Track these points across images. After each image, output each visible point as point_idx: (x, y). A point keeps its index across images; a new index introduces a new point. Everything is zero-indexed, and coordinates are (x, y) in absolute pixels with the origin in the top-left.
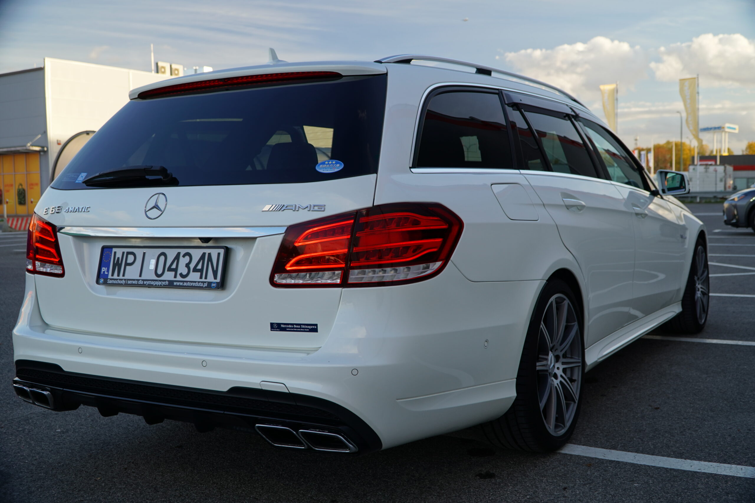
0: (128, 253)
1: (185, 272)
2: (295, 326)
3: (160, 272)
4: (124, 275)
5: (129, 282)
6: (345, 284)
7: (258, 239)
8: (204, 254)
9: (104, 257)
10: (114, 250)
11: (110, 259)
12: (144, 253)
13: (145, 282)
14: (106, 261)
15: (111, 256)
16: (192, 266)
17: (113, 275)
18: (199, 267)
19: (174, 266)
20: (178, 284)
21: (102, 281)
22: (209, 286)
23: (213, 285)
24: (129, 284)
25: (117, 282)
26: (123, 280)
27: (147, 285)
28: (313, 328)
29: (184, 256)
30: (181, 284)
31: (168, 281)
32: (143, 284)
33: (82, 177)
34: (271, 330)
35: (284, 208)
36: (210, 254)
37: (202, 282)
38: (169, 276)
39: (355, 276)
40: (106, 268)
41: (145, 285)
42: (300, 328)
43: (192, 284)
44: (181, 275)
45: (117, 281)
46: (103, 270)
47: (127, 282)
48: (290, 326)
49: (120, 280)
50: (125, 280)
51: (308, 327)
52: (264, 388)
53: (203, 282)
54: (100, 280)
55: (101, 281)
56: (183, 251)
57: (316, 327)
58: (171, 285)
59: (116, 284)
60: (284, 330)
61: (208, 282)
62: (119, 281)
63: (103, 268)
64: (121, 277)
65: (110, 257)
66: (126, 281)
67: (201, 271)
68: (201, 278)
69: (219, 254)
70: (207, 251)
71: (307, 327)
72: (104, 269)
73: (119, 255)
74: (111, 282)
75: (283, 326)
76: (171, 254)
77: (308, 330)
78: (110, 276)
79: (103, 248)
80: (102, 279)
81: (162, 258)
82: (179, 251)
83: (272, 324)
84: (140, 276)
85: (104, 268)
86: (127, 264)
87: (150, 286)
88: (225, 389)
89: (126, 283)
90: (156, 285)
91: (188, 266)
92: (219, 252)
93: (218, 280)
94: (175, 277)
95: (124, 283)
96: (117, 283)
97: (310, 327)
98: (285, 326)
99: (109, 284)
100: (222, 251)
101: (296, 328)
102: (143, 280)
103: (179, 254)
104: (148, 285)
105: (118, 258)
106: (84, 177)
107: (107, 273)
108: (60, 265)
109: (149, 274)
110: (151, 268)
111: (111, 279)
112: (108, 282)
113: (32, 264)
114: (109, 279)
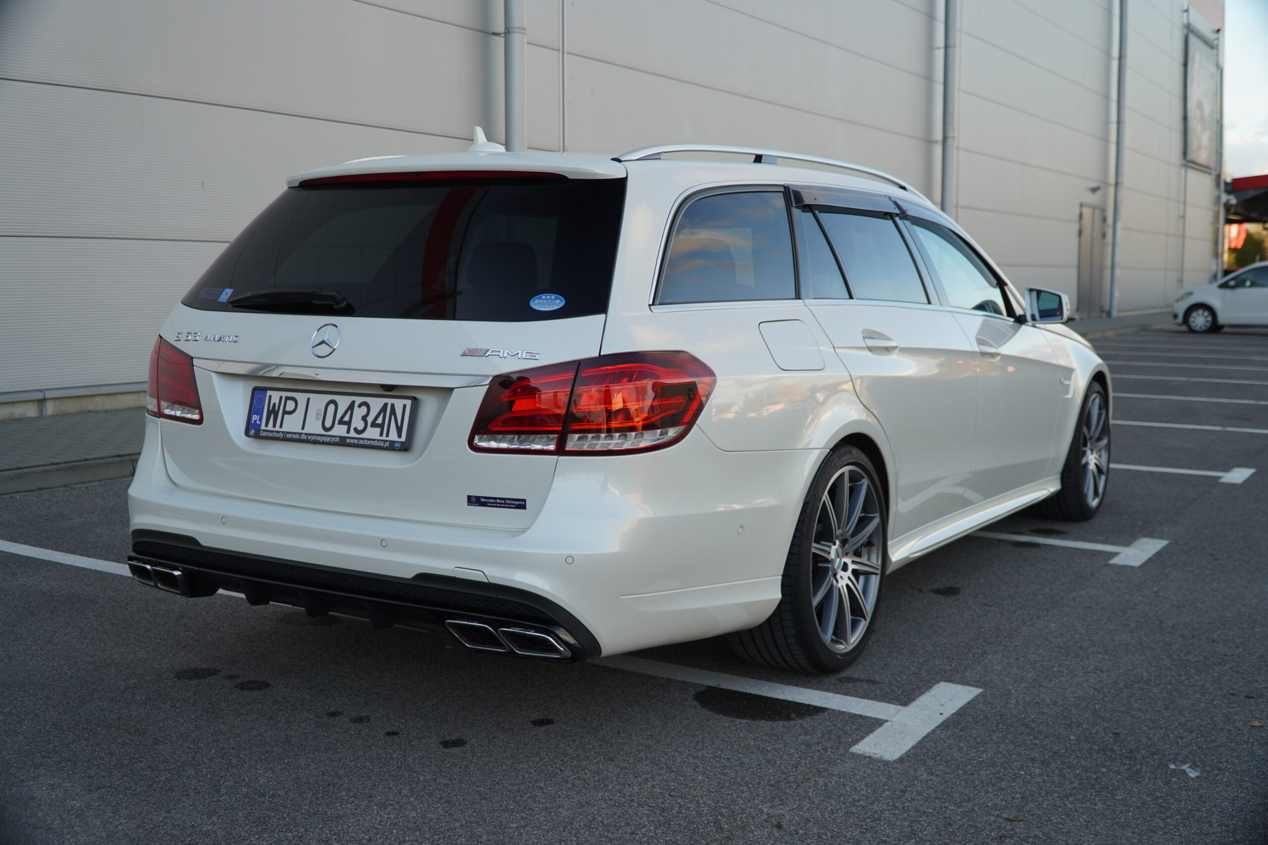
0: (287, 398)
1: (360, 428)
2: (498, 501)
3: (328, 424)
4: (281, 426)
5: (289, 436)
6: (560, 451)
7: (455, 390)
8: (386, 405)
9: (255, 401)
10: (269, 393)
11: (263, 405)
12: (309, 399)
13: (309, 437)
14: (258, 407)
15: (265, 401)
16: (370, 419)
17: (266, 425)
18: (379, 421)
19: (347, 418)
20: (352, 441)
21: (252, 432)
22: (391, 447)
23: (397, 445)
24: (288, 438)
26: (281, 433)
28: (521, 505)
29: (360, 406)
30: (356, 441)
31: (339, 437)
33: (226, 295)
34: (468, 505)
35: (489, 353)
36: (393, 405)
37: (382, 441)
38: (340, 431)
39: (573, 442)
40: (258, 416)
41: (309, 440)
42: (505, 504)
43: (369, 442)
44: (356, 430)
45: (273, 433)
46: (254, 419)
48: (492, 501)
49: (277, 432)
50: (283, 432)
51: (515, 503)
52: (458, 576)
53: (384, 441)
54: (250, 431)
56: (359, 400)
57: (524, 503)
58: (342, 442)
60: (484, 504)
61: (390, 441)
62: (275, 433)
63: (254, 416)
64: (277, 428)
66: (285, 434)
67: (381, 426)
68: (381, 435)
69: (405, 406)
70: (390, 401)
71: (512, 502)
73: (275, 400)
74: (264, 434)
75: (483, 500)
76: (344, 402)
77: (514, 506)
78: (263, 427)
79: (255, 389)
80: (252, 430)
81: (332, 407)
82: (354, 400)
83: (469, 497)
84: (303, 428)
85: (256, 416)
86: (285, 412)
87: (315, 442)
88: (409, 574)
89: (284, 437)
90: (323, 441)
91: (364, 418)
92: (405, 403)
93: (403, 439)
94: (348, 432)
95: (282, 436)
96: (272, 436)
97: (516, 503)
98: (486, 500)
99: (262, 437)
100: (408, 403)
101: (499, 503)
102: (307, 434)
103: (353, 403)
104: (313, 440)
105: (274, 404)
106: (229, 295)
107: (259, 423)
108: (196, 408)
109: (314, 427)
110: (317, 419)
111: (265, 431)
112: (261, 434)
113: (157, 405)
114: (262, 430)
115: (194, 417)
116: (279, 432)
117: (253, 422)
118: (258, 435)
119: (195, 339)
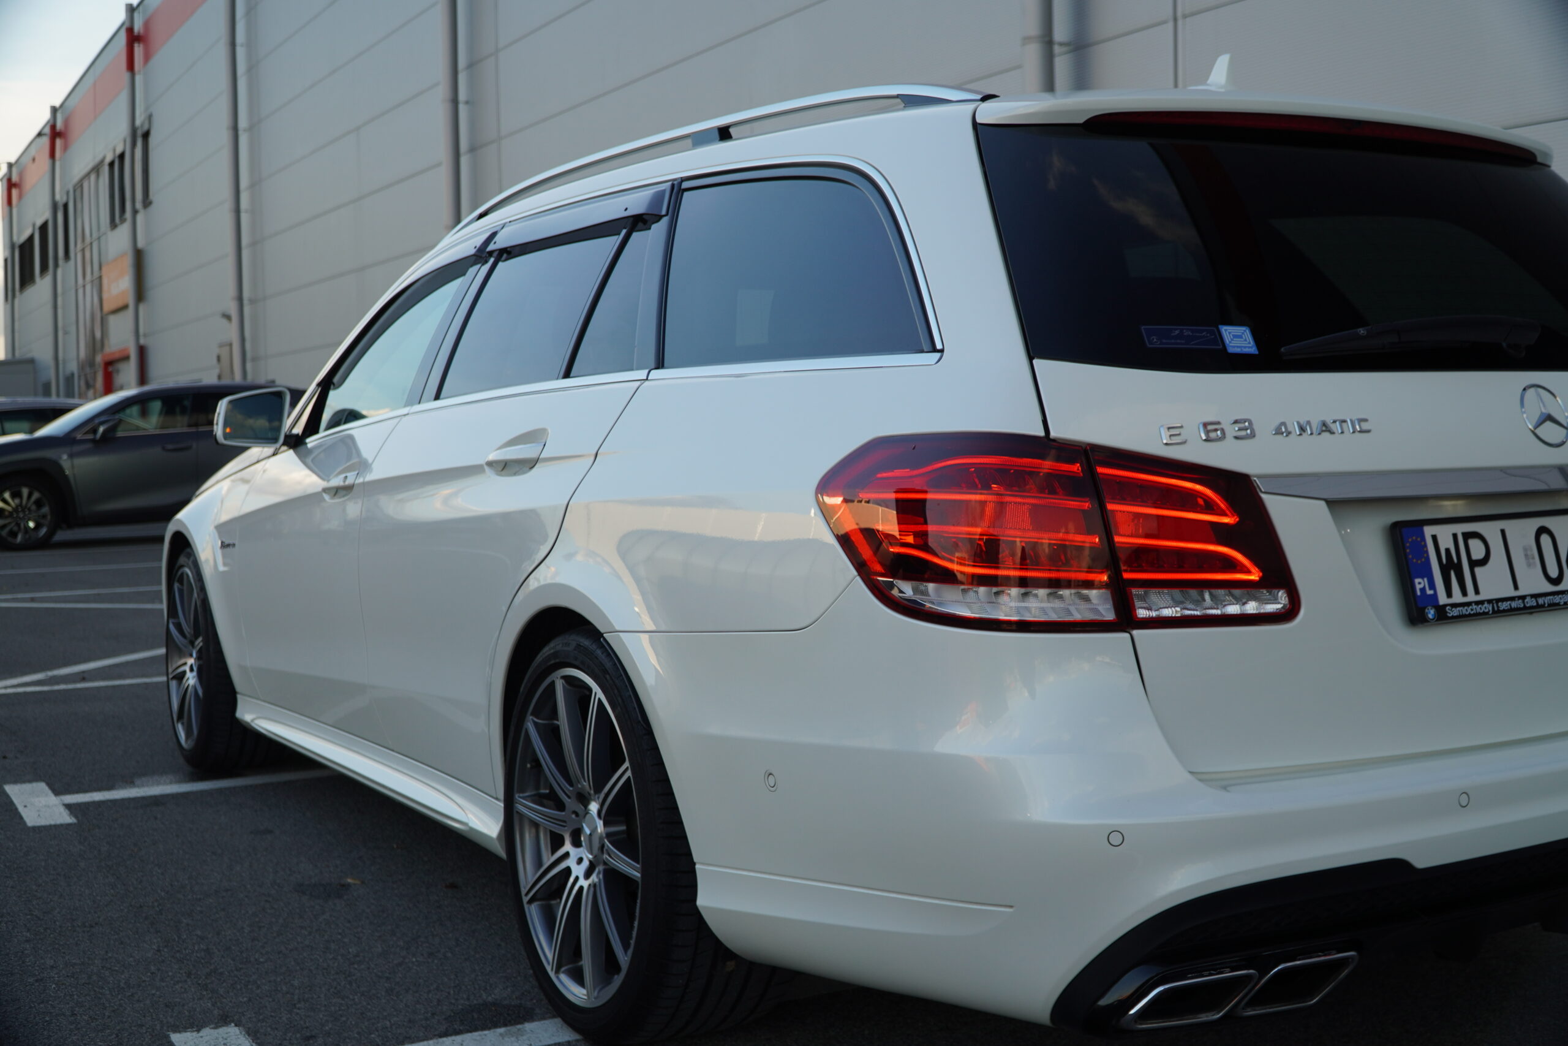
0: (1467, 536)
3: (1554, 571)
4: (1477, 592)
5: (1504, 606)
9: (1408, 551)
10: (1429, 531)
11: (1425, 555)
12: (1503, 532)
13: (1541, 601)
14: (1419, 562)
15: (1425, 545)
17: (1449, 594)
24: (1504, 611)
25: (1472, 610)
26: (1486, 603)
27: (1546, 605)
32: (1538, 606)
40: (1426, 579)
41: (1543, 606)
45: (1470, 607)
46: (1418, 587)
47: (1498, 607)
49: (1468, 604)
50: (1490, 601)
54: (1426, 611)
55: (1430, 613)
59: (1470, 615)
62: (1474, 607)
63: (1417, 581)
64: (1472, 597)
65: (1425, 549)
66: (1495, 605)
72: (1420, 583)
73: (1446, 543)
74: (1455, 612)
78: (1443, 599)
79: (1396, 527)
80: (1430, 608)
84: (1516, 587)
85: (1420, 580)
86: (1474, 564)
87: (1538, 609)
89: (1496, 609)
95: (1491, 609)
96: (1472, 612)
99: (1453, 617)
102: (1534, 597)
104: (1550, 605)
105: (1448, 551)
106: (1250, 338)
107: (1432, 592)
108: (1279, 587)
109: (1533, 582)
110: (1529, 565)
111: (1454, 605)
112: (1450, 613)
113: (1111, 602)
114: (1445, 606)
115: (1271, 608)
116: (1481, 602)
117: (1419, 593)
118: (1443, 616)
119: (1243, 433)
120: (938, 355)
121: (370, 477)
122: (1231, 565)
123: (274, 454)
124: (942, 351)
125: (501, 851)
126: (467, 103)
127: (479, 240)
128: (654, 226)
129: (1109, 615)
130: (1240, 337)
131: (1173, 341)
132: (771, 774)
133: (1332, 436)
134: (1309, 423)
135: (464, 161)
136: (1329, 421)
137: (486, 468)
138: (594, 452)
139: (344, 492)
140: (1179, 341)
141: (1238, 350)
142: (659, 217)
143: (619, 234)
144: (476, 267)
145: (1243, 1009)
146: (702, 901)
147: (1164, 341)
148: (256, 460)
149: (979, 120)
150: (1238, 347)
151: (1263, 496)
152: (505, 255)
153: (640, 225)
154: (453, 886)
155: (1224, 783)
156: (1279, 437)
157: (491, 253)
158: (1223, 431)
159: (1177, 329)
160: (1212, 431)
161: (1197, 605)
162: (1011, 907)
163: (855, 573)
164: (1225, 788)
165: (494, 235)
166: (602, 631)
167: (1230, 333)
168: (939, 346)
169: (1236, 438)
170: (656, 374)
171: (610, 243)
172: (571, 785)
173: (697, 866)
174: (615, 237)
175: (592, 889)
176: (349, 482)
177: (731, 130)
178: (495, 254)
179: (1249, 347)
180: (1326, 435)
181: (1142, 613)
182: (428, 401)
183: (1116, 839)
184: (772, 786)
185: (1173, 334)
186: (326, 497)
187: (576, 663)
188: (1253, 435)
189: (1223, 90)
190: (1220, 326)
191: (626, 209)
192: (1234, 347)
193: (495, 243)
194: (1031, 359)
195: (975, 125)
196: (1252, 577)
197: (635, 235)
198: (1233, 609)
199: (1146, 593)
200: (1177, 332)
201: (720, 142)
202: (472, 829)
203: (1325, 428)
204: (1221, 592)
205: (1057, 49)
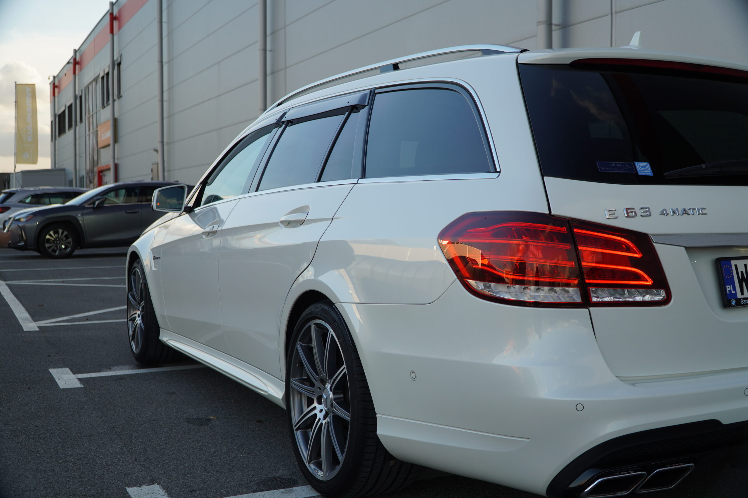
9: (723, 272)
10: (733, 263)
11: (732, 274)
15: (732, 270)
17: (742, 293)
40: (731, 286)
46: (728, 289)
54: (731, 301)
55: (733, 302)
63: (727, 286)
72: (729, 288)
73: (741, 268)
74: (744, 302)
78: (739, 296)
80: (733, 300)
85: (729, 286)
99: (744, 304)
105: (742, 272)
106: (649, 168)
107: (734, 292)
108: (661, 288)
111: (745, 299)
112: (742, 303)
113: (580, 294)
114: (740, 299)
115: (657, 298)
117: (728, 293)
118: (739, 304)
119: (645, 214)
120: (498, 174)
121: (225, 227)
122: (638, 277)
123: (179, 216)
124: (499, 172)
125: (283, 405)
126: (271, 51)
127: (278, 116)
128: (361, 111)
129: (579, 300)
130: (645, 167)
131: (612, 169)
132: (413, 372)
133: (688, 216)
134: (677, 209)
135: (269, 78)
136: (687, 209)
137: (280, 224)
138: (332, 217)
139: (212, 234)
140: (614, 169)
141: (643, 174)
142: (364, 107)
143: (345, 114)
144: (276, 129)
145: (639, 490)
146: (379, 432)
147: (608, 169)
148: (170, 219)
149: (519, 62)
150: (643, 172)
151: (654, 244)
152: (290, 124)
153: (355, 110)
154: (260, 421)
155: (633, 382)
156: (663, 216)
157: (283, 122)
158: (635, 212)
159: (614, 163)
160: (630, 212)
161: (621, 296)
162: (528, 439)
163: (455, 277)
164: (633, 384)
165: (285, 114)
166: (334, 302)
167: (639, 165)
168: (498, 170)
169: (642, 216)
170: (361, 181)
171: (341, 118)
172: (318, 375)
173: (377, 415)
174: (343, 115)
175: (327, 425)
176: (215, 229)
177: (399, 65)
178: (285, 123)
179: (649, 173)
180: (686, 215)
181: (594, 299)
182: (253, 192)
183: (580, 407)
184: (414, 378)
185: (611, 166)
186: (204, 236)
187: (322, 317)
188: (650, 215)
189: (637, 49)
190: (635, 162)
191: (348, 102)
192: (641, 172)
193: (285, 117)
194: (543, 176)
195: (517, 64)
196: (648, 283)
197: (352, 115)
198: (639, 299)
199: (596, 289)
200: (614, 165)
201: (394, 71)
202: (270, 395)
203: (685, 212)
204: (633, 290)
205: (554, 27)
